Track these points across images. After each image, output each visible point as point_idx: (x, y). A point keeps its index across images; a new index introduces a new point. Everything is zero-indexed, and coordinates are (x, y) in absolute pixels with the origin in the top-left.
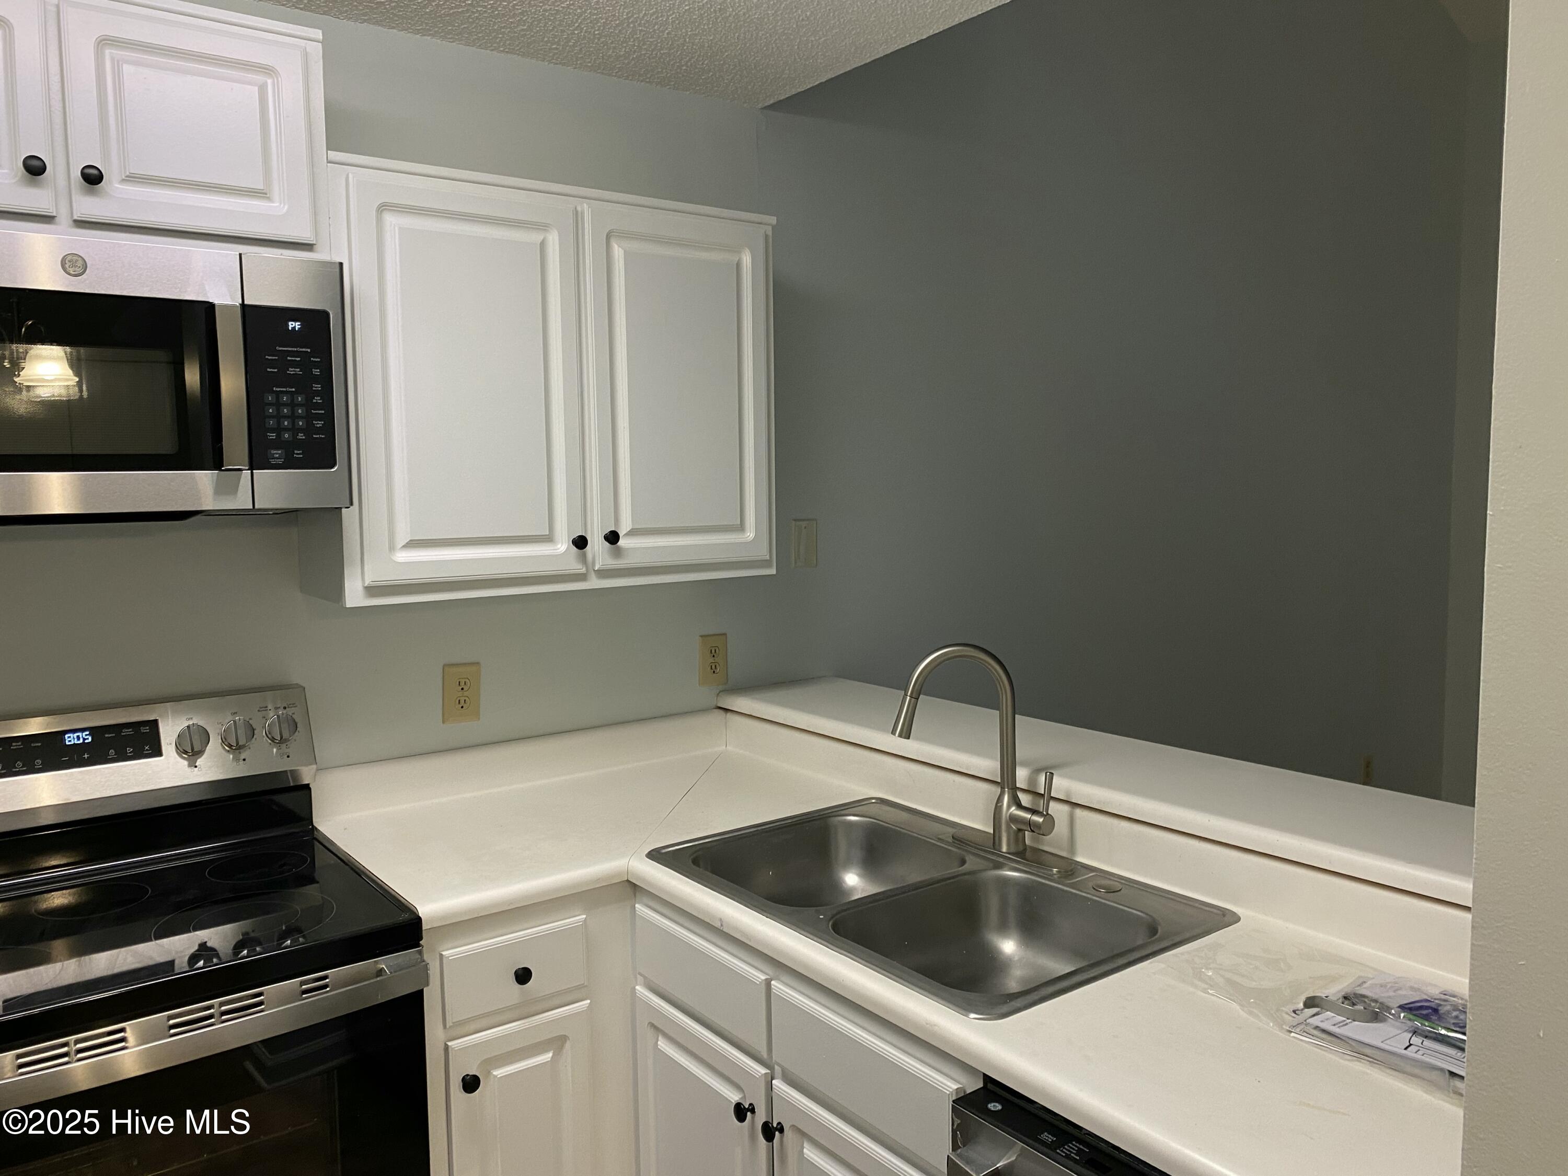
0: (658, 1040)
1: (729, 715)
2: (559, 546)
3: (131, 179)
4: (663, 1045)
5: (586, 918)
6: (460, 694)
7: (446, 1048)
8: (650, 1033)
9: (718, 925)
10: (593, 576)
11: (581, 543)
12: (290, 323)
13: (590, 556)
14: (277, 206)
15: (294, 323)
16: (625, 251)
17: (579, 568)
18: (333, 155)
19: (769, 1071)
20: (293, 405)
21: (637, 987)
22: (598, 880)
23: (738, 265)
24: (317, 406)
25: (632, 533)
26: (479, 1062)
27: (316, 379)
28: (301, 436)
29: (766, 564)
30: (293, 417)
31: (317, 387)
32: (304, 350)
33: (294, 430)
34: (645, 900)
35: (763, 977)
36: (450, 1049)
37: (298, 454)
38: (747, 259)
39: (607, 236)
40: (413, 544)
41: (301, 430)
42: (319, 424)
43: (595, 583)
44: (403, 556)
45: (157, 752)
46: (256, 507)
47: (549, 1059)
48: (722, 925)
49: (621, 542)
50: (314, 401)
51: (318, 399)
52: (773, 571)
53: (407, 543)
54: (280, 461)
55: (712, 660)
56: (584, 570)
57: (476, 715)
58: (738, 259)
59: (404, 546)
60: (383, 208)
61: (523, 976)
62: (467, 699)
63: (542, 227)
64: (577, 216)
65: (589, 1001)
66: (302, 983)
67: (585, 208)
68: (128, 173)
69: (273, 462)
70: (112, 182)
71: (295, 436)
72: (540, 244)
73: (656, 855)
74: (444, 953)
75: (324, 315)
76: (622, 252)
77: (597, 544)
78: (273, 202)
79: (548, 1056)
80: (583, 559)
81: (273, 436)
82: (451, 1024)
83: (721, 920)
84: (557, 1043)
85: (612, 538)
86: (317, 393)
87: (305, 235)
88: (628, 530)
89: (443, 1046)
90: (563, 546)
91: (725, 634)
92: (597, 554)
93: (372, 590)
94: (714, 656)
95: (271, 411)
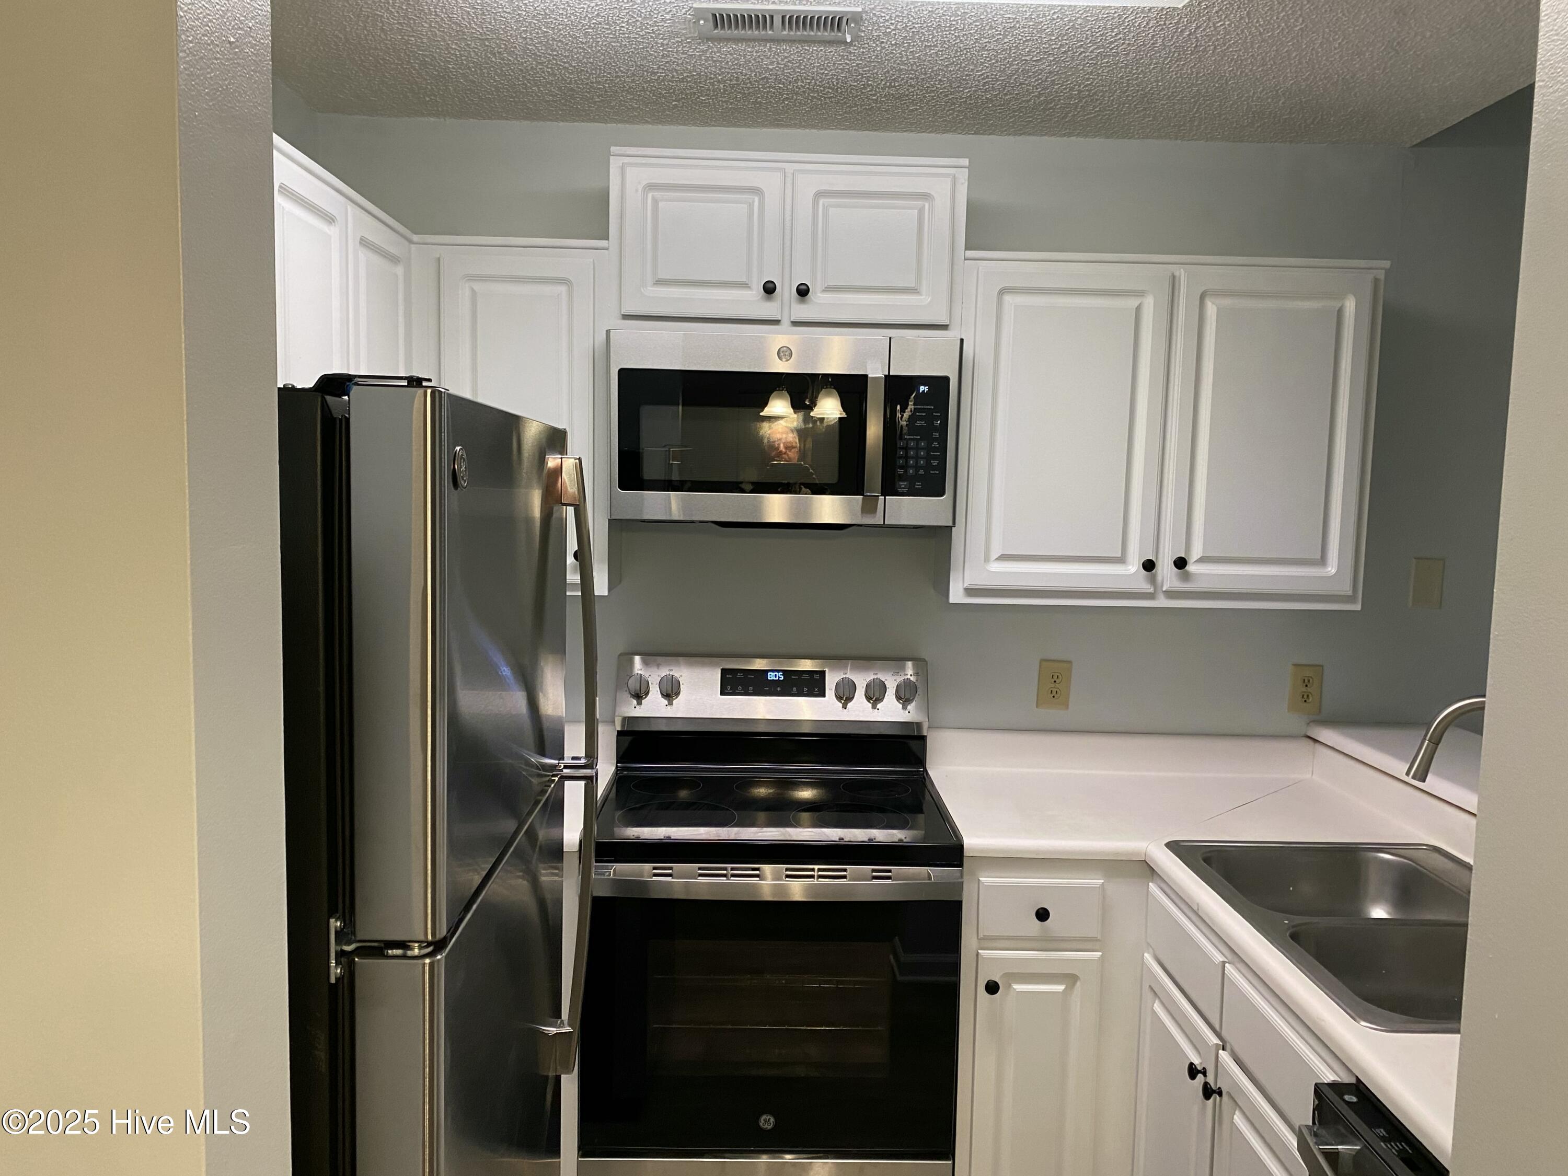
0: (1154, 1003)
1: (1317, 745)
2: (1130, 567)
3: (828, 289)
4: (1157, 1007)
5: (1103, 883)
6: (1053, 685)
7: (978, 954)
8: (1150, 995)
9: (1195, 908)
10: (1161, 596)
11: (1149, 566)
12: (921, 387)
13: (1159, 578)
14: (924, 299)
15: (923, 387)
16: (1218, 309)
17: (1147, 588)
18: (970, 253)
19: (1221, 1044)
20: (917, 449)
21: (1146, 955)
22: (1117, 854)
23: (1340, 313)
24: (935, 449)
25: (1202, 560)
26: (1002, 974)
27: (936, 429)
28: (921, 472)
29: (1351, 599)
30: (917, 458)
31: (936, 435)
32: (929, 407)
33: (917, 467)
34: (1159, 881)
35: (1222, 959)
36: (979, 956)
37: (918, 485)
38: (1350, 305)
39: (1201, 297)
40: (1003, 558)
41: (921, 467)
42: (935, 463)
43: (1162, 602)
44: (996, 567)
45: (823, 694)
46: (886, 523)
47: (1061, 991)
48: (1198, 909)
49: (1190, 568)
50: (933, 445)
51: (936, 444)
52: (1358, 607)
53: (999, 557)
54: (905, 490)
55: (1304, 689)
56: (1152, 590)
57: (1066, 706)
58: (1340, 305)
59: (997, 559)
60: (1002, 292)
61: (1042, 915)
62: (1058, 690)
63: (1141, 294)
64: (1174, 281)
65: (1101, 953)
66: (874, 871)
67: (1181, 272)
68: (826, 286)
69: (900, 490)
70: (816, 295)
71: (917, 471)
72: (1136, 308)
73: (1175, 847)
74: (981, 879)
75: (946, 380)
76: (1215, 308)
77: (1165, 568)
78: (921, 295)
79: (1060, 988)
80: (1153, 581)
81: (901, 471)
82: (982, 936)
83: (1198, 904)
84: (1070, 979)
85: (1180, 563)
86: (936, 439)
87: (942, 319)
88: (1199, 557)
89: (976, 952)
90: (1134, 567)
91: (1322, 666)
92: (1165, 576)
93: (970, 592)
94: (1306, 686)
95: (901, 453)
